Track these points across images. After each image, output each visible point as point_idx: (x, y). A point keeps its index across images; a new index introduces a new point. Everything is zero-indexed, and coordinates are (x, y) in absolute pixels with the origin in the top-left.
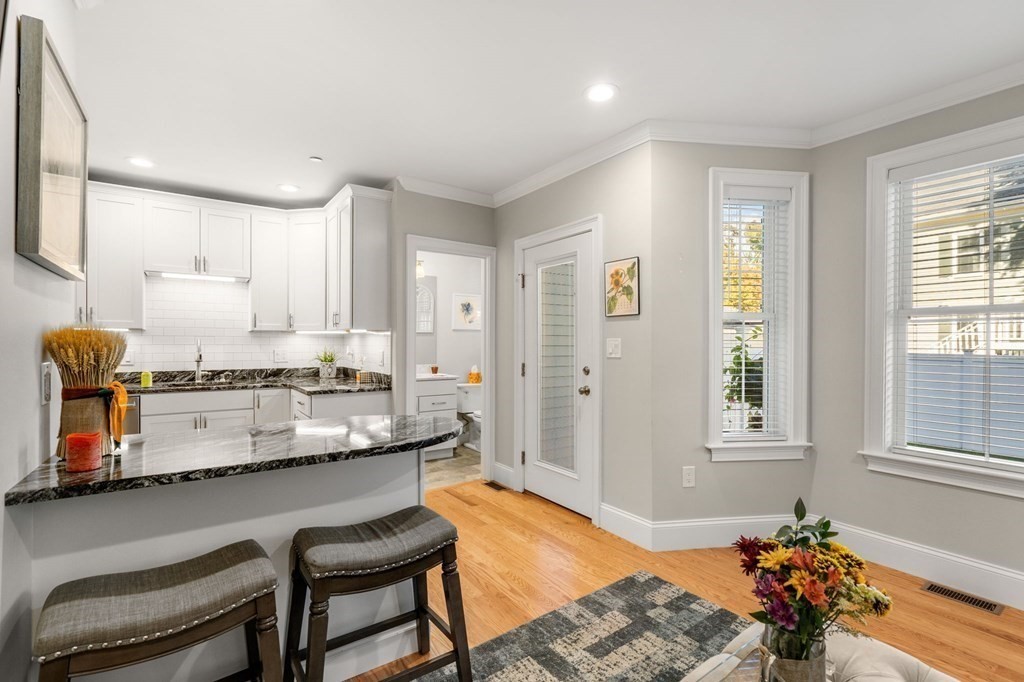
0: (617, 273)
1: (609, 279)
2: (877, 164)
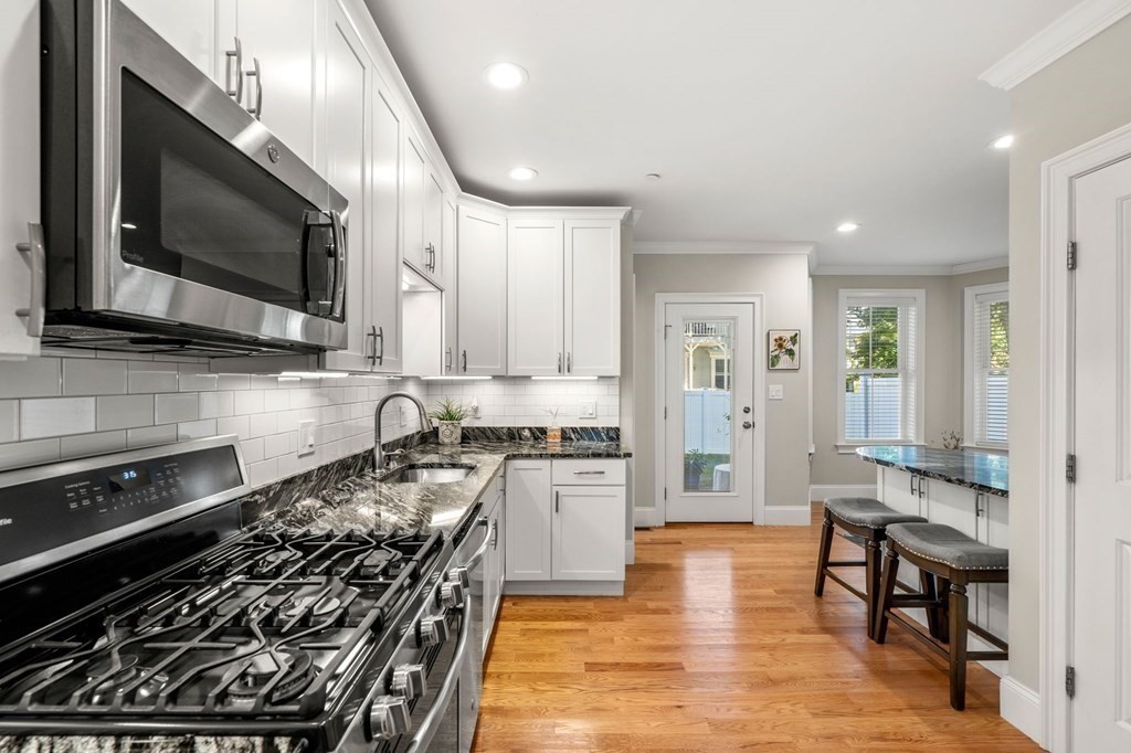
0: (781, 339)
1: (772, 343)
2: (843, 293)
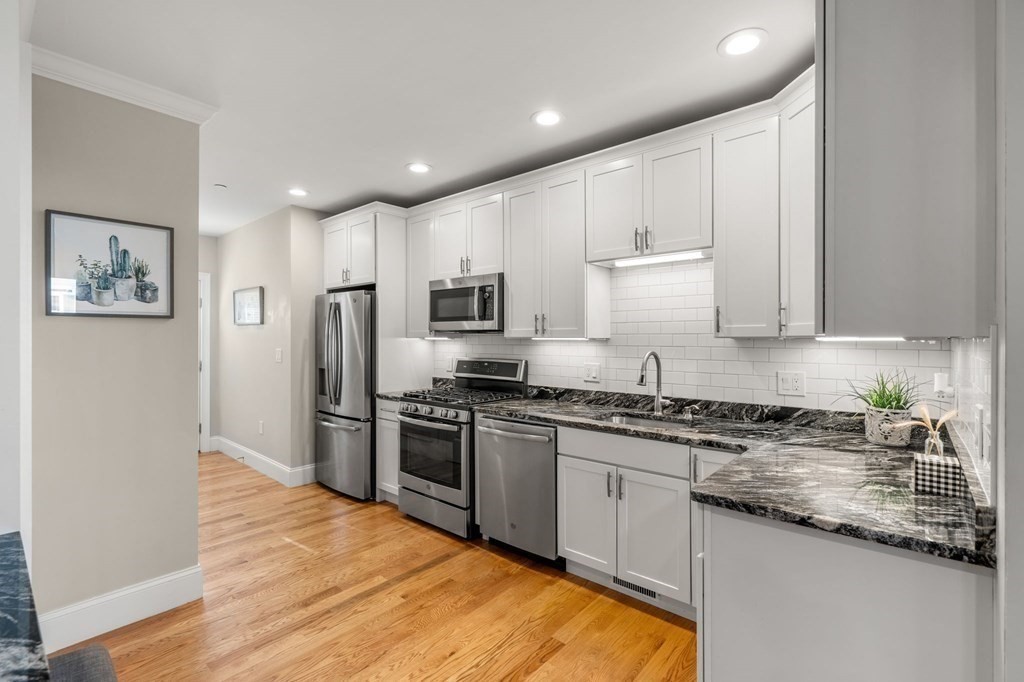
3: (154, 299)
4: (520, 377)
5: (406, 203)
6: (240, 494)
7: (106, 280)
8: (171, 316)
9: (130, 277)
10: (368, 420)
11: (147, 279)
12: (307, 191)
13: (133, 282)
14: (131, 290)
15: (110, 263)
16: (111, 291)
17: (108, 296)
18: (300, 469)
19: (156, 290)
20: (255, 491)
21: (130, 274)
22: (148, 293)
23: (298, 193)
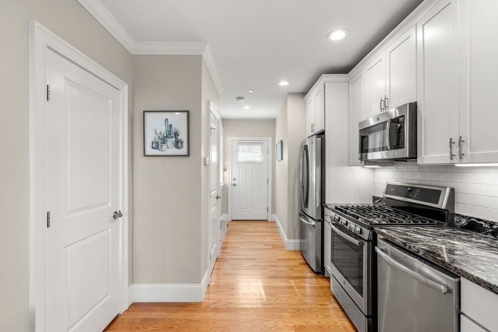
3: (182, 147)
4: (443, 204)
5: (345, 70)
6: (266, 247)
7: (164, 139)
8: (188, 155)
9: (172, 137)
10: (319, 221)
11: (179, 138)
12: (289, 82)
13: (173, 139)
14: (173, 143)
15: (165, 131)
16: (166, 145)
17: (164, 146)
18: (292, 241)
19: (182, 143)
20: (271, 247)
21: (173, 136)
22: (179, 144)
23: (284, 83)
